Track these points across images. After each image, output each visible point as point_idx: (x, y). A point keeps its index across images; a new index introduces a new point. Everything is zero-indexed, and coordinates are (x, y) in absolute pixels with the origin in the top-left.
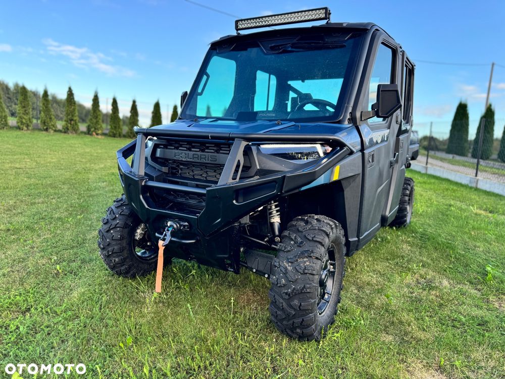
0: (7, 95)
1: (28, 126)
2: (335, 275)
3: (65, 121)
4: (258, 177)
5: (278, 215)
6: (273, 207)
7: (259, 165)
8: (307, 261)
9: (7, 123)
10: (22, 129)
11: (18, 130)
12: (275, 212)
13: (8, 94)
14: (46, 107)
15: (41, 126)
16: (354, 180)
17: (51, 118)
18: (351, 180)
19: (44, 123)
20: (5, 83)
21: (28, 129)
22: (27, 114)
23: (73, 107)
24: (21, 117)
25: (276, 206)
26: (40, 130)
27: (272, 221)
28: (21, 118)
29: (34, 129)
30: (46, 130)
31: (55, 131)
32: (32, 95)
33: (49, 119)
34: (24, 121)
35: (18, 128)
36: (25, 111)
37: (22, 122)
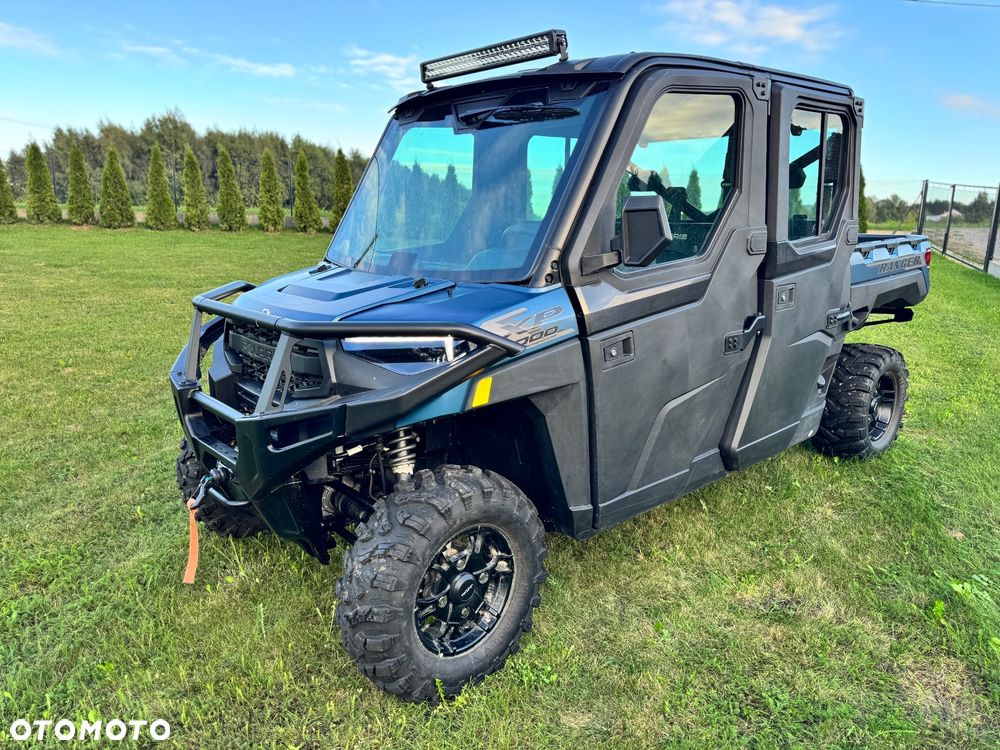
0: (283, 158)
1: (275, 224)
2: (514, 580)
3: (334, 212)
4: (339, 397)
5: (410, 459)
6: (403, 444)
7: (336, 376)
8: (383, 564)
9: (243, 221)
10: (267, 230)
11: (261, 232)
12: (404, 453)
13: (285, 156)
14: (303, 189)
15: (296, 223)
16: (565, 395)
17: (310, 209)
18: (558, 397)
19: (301, 217)
20: (280, 136)
21: (276, 229)
22: (274, 202)
23: (345, 186)
24: (263, 209)
25: (408, 443)
26: (294, 229)
27: (397, 470)
28: (265, 211)
29: (285, 229)
30: (304, 229)
31: (319, 231)
32: (322, 155)
33: (307, 211)
34: (269, 215)
35: (261, 228)
36: (271, 197)
37: (266, 217)
